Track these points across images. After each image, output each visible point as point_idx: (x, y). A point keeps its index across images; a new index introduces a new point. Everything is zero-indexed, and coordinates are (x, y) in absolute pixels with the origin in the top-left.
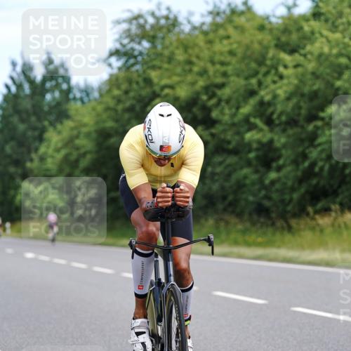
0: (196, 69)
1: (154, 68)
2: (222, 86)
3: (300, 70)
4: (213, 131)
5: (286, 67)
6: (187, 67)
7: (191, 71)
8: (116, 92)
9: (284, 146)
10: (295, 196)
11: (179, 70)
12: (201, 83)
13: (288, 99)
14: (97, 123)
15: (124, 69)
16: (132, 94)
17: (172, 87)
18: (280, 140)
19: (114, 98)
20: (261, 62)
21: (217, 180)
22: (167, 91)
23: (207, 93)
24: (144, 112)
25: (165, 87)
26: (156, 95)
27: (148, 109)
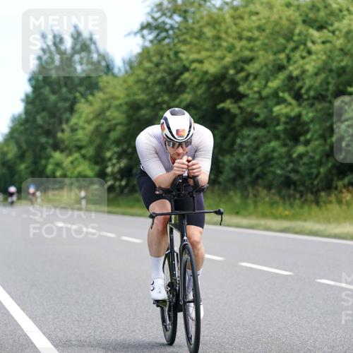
0: (224, 44)
1: (185, 42)
2: (251, 60)
3: (328, 45)
4: (242, 104)
5: (314, 42)
6: (216, 42)
7: (220, 46)
8: (147, 65)
9: (312, 121)
10: (322, 170)
11: (208, 45)
12: (229, 59)
13: (316, 74)
14: (128, 95)
15: (155, 42)
16: (162, 67)
17: (201, 62)
18: (308, 115)
19: (145, 70)
20: (289, 38)
21: (246, 153)
22: (194, 65)
23: (235, 68)
24: (173, 85)
25: (193, 61)
26: (186, 69)
27: (178, 82)
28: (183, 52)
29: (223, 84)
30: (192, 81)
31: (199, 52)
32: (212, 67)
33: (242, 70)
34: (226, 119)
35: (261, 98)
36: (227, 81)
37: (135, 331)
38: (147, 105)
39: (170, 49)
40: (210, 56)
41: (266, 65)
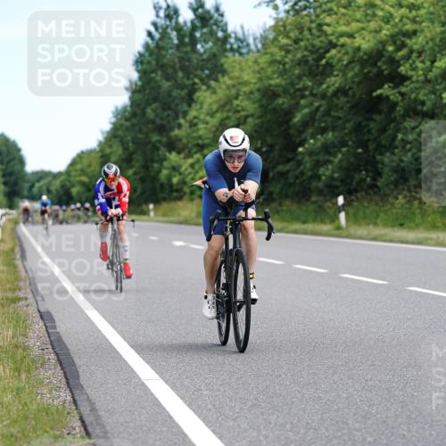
0: (380, 13)
1: (330, 12)
2: (415, 33)
4: (403, 89)
6: (369, 12)
7: (374, 15)
8: (284, 41)
11: (358, 15)
12: (386, 32)
14: (260, 79)
15: (291, 13)
16: (302, 43)
17: (351, 36)
19: (282, 48)
21: (410, 150)
22: (342, 40)
23: (394, 43)
24: (318, 66)
25: (342, 35)
26: (332, 45)
27: (324, 62)
28: (328, 25)
29: (379, 64)
30: (340, 60)
31: (348, 24)
32: (365, 43)
33: (403, 45)
34: (384, 107)
35: (428, 81)
36: (383, 59)
37: (280, 376)
38: (285, 92)
39: (312, 22)
40: (363, 29)
41: (432, 39)
